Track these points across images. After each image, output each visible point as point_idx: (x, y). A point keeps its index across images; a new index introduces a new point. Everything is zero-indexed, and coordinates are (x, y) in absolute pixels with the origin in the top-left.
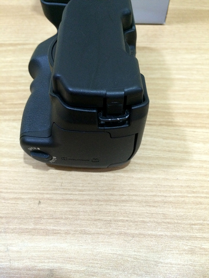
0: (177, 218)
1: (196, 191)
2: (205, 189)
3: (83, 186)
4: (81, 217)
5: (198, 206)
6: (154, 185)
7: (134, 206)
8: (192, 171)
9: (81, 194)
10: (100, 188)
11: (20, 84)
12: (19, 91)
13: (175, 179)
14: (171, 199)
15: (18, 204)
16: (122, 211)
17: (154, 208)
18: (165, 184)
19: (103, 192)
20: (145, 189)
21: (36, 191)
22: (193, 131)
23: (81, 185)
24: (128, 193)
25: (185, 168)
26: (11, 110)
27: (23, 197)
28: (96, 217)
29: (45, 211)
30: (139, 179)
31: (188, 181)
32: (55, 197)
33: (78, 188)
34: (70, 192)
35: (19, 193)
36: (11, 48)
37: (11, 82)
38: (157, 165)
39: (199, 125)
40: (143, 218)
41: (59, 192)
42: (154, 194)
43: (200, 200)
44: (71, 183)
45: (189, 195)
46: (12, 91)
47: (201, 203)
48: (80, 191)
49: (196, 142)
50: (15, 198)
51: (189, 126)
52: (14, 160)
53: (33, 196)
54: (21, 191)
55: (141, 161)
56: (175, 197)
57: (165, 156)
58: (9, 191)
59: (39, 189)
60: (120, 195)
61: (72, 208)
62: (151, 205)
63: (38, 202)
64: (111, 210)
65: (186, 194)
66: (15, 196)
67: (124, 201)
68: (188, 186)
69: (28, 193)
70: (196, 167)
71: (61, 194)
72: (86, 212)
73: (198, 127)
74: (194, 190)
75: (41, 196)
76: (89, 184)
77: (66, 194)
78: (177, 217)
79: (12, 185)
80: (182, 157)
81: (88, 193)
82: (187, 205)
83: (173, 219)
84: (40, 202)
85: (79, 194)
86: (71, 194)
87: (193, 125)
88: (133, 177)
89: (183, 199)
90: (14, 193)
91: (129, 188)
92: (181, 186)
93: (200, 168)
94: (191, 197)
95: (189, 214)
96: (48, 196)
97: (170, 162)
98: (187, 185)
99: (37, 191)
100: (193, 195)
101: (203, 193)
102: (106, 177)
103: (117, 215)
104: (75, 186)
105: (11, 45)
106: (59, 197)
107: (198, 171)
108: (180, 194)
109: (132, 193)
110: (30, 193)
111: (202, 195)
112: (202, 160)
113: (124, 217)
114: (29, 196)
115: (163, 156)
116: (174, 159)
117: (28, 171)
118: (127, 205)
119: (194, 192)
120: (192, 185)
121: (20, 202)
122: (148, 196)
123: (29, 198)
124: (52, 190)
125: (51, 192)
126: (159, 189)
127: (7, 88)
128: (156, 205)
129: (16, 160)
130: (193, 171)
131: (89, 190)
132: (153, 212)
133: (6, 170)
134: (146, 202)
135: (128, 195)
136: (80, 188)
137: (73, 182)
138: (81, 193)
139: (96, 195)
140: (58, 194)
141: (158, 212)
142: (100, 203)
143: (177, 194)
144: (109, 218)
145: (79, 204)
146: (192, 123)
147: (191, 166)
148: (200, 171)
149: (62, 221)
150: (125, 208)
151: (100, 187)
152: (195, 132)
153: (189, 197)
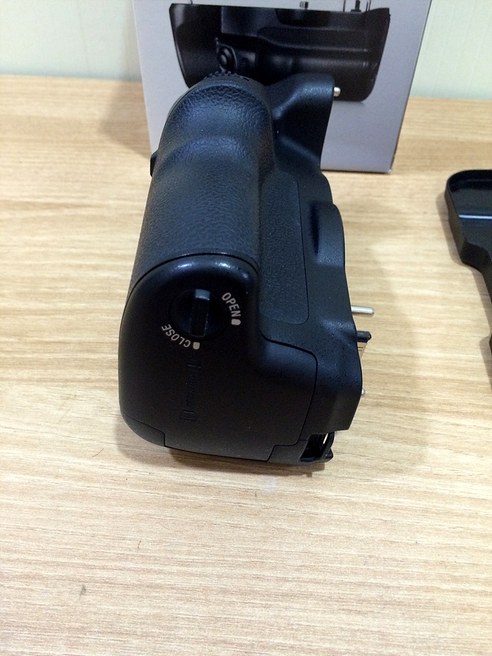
0: (413, 644)
1: (461, 576)
2: (483, 573)
3: (189, 553)
4: (180, 633)
5: (464, 616)
6: (359, 556)
7: (311, 611)
8: (451, 525)
9: (185, 573)
10: (229, 559)
11: (61, 295)
12: (57, 311)
13: (410, 542)
14: (400, 595)
15: (32, 590)
16: (279, 621)
17: (359, 618)
18: (386, 556)
19: (238, 571)
20: (339, 566)
21: (76, 561)
22: (453, 424)
23: (185, 549)
24: (296, 575)
25: (434, 515)
26: (35, 355)
27: (45, 573)
28: (219, 636)
29: (95, 613)
30: (325, 538)
31: (441, 548)
32: (121, 577)
33: (177, 556)
34: (156, 568)
35: (37, 563)
36: (48, 213)
37: (42, 290)
38: (368, 504)
39: (469, 410)
40: (331, 641)
41: (131, 565)
42: (360, 579)
43: (469, 599)
44: (160, 542)
45: (444, 586)
46: (42, 313)
47: (473, 609)
48: (182, 563)
49: (460, 452)
50: (27, 576)
51: (443, 411)
52: (32, 478)
53: (70, 572)
54: (42, 558)
55: (330, 494)
56: (410, 589)
57: (388, 484)
58: (15, 556)
59: (84, 557)
60: (278, 579)
61: (159, 607)
62: (351, 608)
63: (80, 588)
64: (253, 619)
65: (436, 584)
66: (29, 570)
67: (287, 595)
68: (442, 563)
69: (58, 564)
70: (462, 515)
71: (135, 571)
72: (194, 620)
73: (466, 415)
74: (456, 574)
75: (87, 574)
76: (204, 546)
77: (149, 571)
78: (415, 642)
79: (21, 542)
80: (427, 488)
81: (199, 570)
82: (439, 611)
83: (403, 647)
84: (84, 589)
85: (179, 574)
86: (160, 572)
87: (454, 409)
88: (309, 534)
89: (429, 596)
90: (25, 562)
91: (299, 563)
92: (426, 562)
93: (470, 516)
94: (448, 591)
95: (442, 635)
96: (105, 574)
97: (399, 500)
98: (439, 559)
99: (81, 561)
100: (454, 586)
101: (477, 581)
102: (244, 532)
103: (267, 631)
104: (171, 551)
105: (48, 206)
106: (130, 578)
107: (465, 526)
108: (422, 583)
109: (305, 576)
110: (63, 564)
111: (476, 588)
112: (475, 496)
113: (286, 637)
114: (60, 572)
115: (382, 484)
116: (409, 492)
117: (61, 508)
118: (295, 605)
119: (455, 579)
120: (450, 559)
121: (38, 586)
122: (346, 584)
123: (61, 579)
124: (116, 560)
125: (113, 564)
126: (372, 568)
127: (32, 305)
128: (364, 609)
129: (36, 478)
130: (455, 525)
131: (204, 564)
132: (356, 628)
133: (11, 502)
134: (340, 600)
135: (298, 580)
136: (183, 557)
137: (167, 540)
138: (184, 569)
139: (220, 577)
140: (129, 570)
141: (367, 628)
142: (228, 598)
143: (415, 584)
144: (249, 638)
145: (179, 599)
146: (451, 404)
147: (448, 512)
148: (471, 526)
149: (135, 642)
150: (289, 614)
151: (230, 556)
152: (458, 425)
153: (443, 591)
